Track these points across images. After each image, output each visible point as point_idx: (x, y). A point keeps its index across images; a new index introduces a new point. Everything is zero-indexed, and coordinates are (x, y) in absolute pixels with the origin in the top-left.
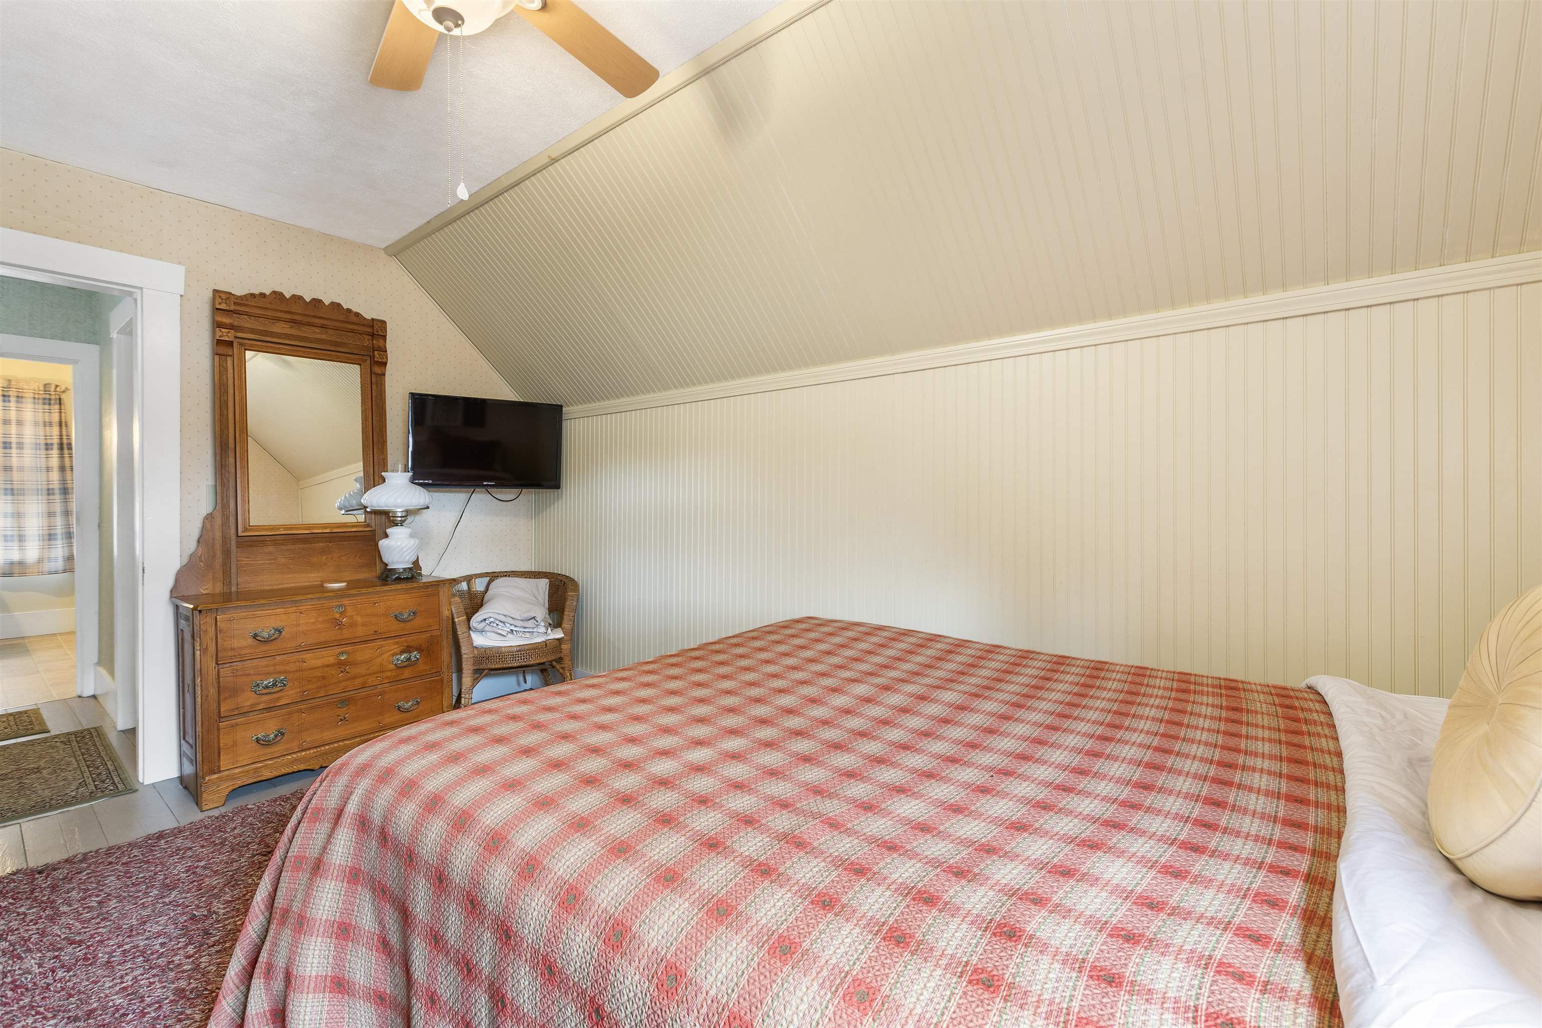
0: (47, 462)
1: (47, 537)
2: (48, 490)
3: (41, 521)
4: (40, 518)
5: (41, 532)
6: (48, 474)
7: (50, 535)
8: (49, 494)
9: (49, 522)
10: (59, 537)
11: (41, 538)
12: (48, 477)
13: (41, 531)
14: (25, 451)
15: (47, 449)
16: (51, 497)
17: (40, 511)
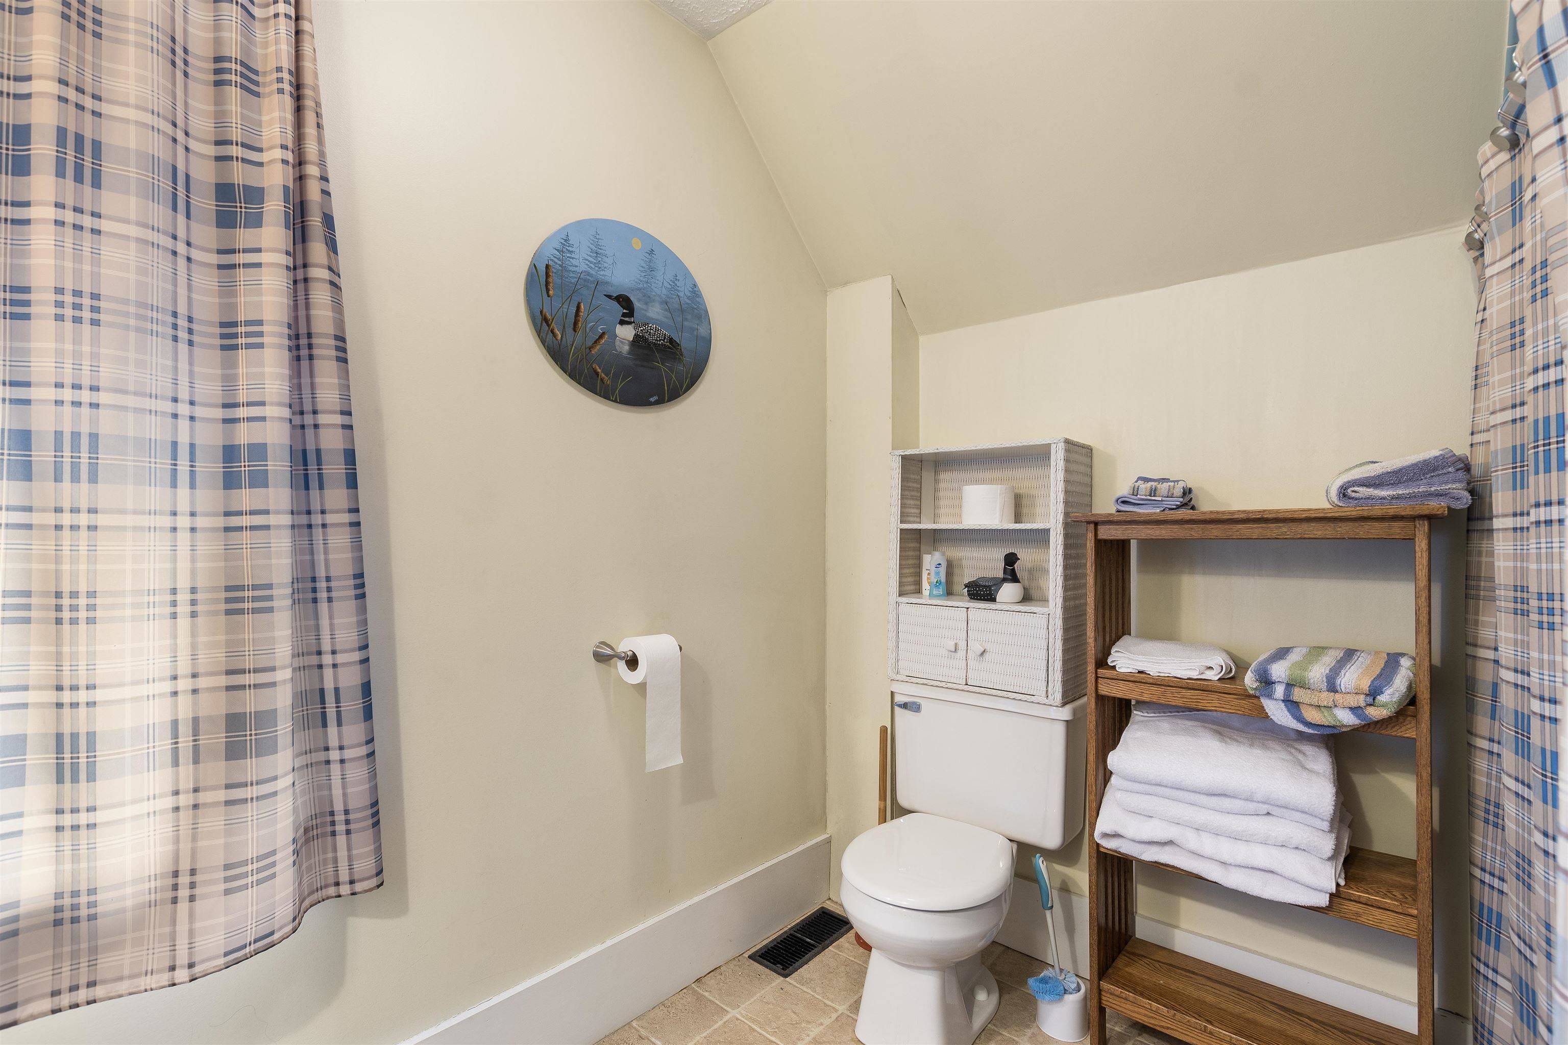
0: (228, 290)
1: (220, 738)
2: (230, 453)
3: (184, 640)
4: (183, 623)
5: (185, 709)
6: (230, 365)
7: (235, 722)
8: (230, 481)
9: (233, 648)
10: (284, 727)
11: (185, 741)
12: (229, 381)
13: (184, 701)
14: (109, 201)
15: (225, 220)
16: (246, 498)
17: (183, 583)
